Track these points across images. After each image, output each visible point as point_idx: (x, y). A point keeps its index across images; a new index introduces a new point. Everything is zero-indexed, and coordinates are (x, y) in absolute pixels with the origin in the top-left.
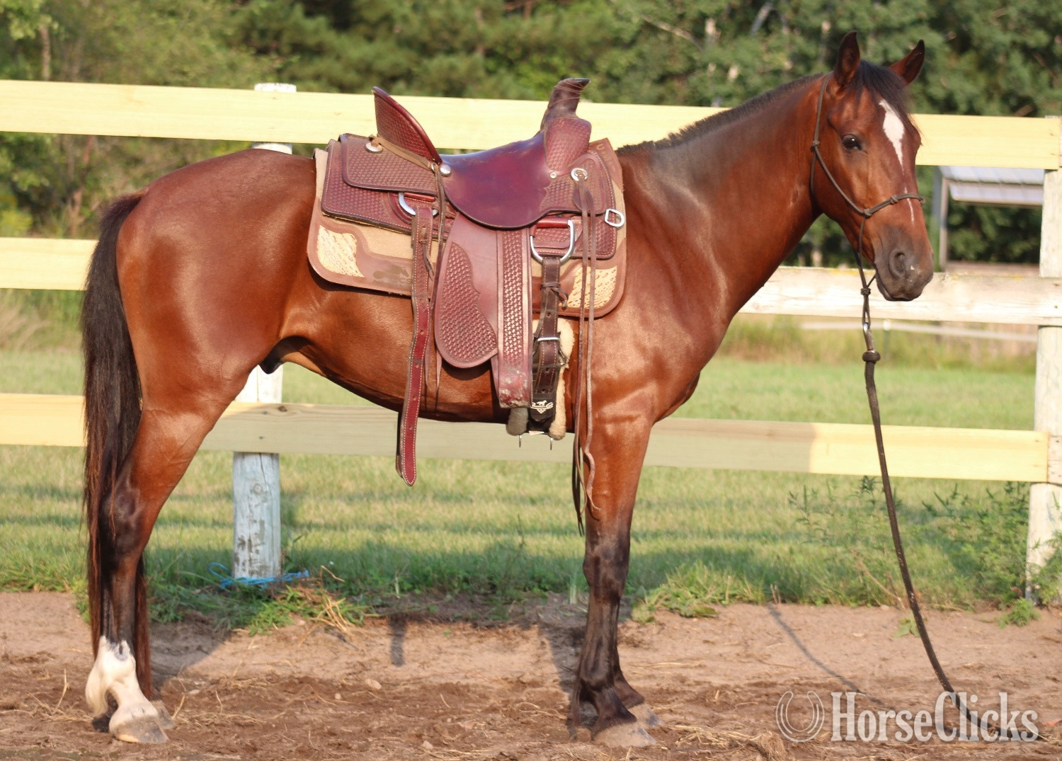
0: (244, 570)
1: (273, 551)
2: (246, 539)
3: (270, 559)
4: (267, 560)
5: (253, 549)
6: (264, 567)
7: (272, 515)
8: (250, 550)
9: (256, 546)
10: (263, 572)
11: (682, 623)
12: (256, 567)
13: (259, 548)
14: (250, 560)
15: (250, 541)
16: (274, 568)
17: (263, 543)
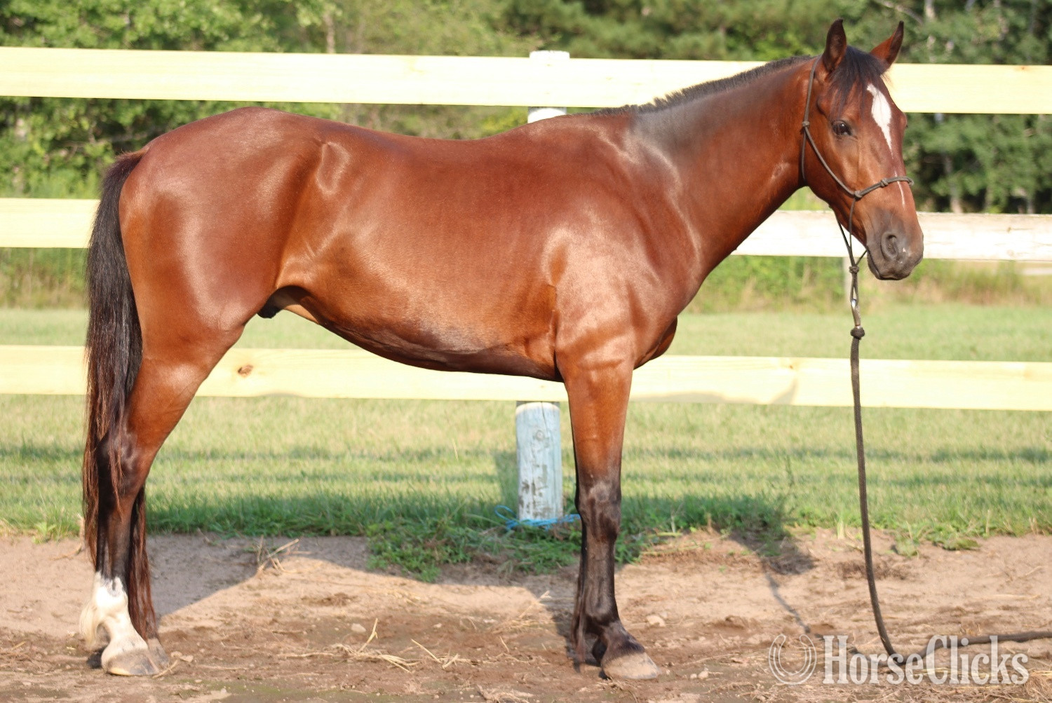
0: (528, 512)
1: (555, 495)
2: (530, 483)
3: (553, 502)
4: (550, 502)
5: (537, 492)
6: (547, 509)
7: (553, 459)
8: (534, 493)
9: (539, 489)
10: (546, 514)
11: (946, 556)
12: (539, 509)
13: (542, 491)
14: (534, 503)
15: (533, 484)
16: (557, 510)
17: (546, 487)
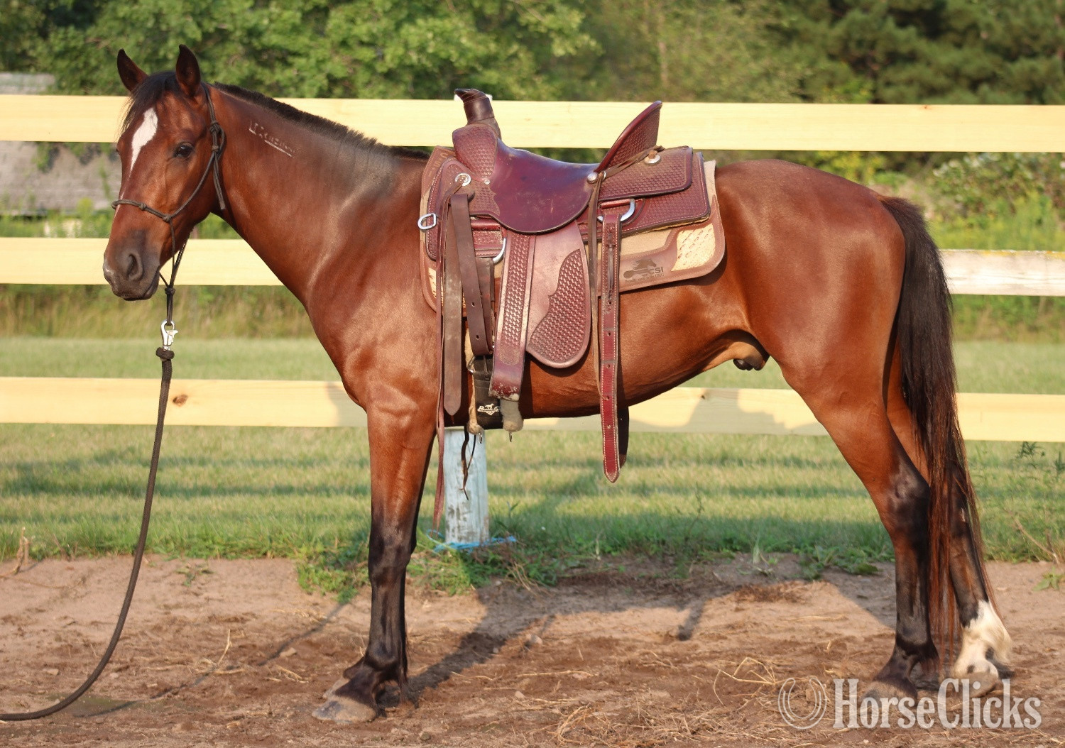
0: (454, 536)
1: (479, 518)
2: (455, 509)
3: (477, 526)
4: (474, 526)
5: (461, 517)
6: (471, 533)
7: (477, 486)
8: (459, 518)
9: (463, 514)
10: (470, 538)
11: (846, 580)
12: (464, 533)
13: (466, 516)
14: (459, 527)
15: (458, 509)
16: (481, 535)
17: (470, 512)
